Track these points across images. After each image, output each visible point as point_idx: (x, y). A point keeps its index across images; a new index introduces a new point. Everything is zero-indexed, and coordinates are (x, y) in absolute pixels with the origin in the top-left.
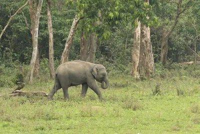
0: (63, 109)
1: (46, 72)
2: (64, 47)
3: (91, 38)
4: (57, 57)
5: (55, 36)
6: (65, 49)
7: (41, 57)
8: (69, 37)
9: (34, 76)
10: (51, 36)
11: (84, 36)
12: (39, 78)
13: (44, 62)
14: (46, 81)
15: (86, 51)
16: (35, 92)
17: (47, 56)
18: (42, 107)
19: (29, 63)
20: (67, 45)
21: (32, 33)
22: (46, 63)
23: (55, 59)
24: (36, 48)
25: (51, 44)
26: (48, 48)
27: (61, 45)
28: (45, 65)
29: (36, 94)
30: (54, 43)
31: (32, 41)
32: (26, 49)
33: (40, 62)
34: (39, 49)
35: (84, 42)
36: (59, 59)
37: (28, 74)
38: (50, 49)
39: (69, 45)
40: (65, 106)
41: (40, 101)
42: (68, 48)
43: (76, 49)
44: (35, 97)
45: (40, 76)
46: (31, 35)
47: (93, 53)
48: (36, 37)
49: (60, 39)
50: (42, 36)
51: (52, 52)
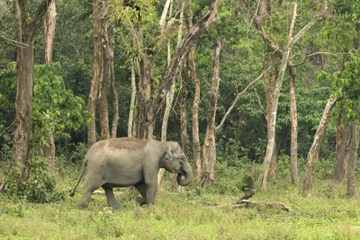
0: (309, 228)
1: (286, 175)
2: (312, 141)
3: (351, 128)
4: (303, 153)
5: (300, 123)
6: (314, 143)
7: (279, 154)
8: (321, 125)
9: (268, 181)
10: (295, 124)
11: (342, 125)
12: (275, 183)
13: (283, 160)
14: (285, 188)
15: (344, 147)
16: (269, 203)
17: (288, 153)
18: (279, 224)
19: (262, 161)
20: (316, 137)
21: (267, 118)
22: (287, 162)
23: (299, 157)
24: (272, 141)
25: (294, 135)
26: (290, 141)
27: (309, 137)
28: (285, 164)
29: (270, 206)
30: (299, 134)
31: (266, 130)
32: (259, 141)
33: (277, 160)
34: (277, 141)
35: (341, 133)
36: (305, 156)
37: (260, 178)
38: (292, 142)
39: (320, 136)
40: (312, 225)
41: (275, 216)
42: (318, 141)
43: (330, 143)
44: (269, 209)
45: (276, 181)
46: (265, 122)
47: (354, 150)
48: (272, 125)
49: (307, 128)
50: (281, 124)
51: (295, 146)
